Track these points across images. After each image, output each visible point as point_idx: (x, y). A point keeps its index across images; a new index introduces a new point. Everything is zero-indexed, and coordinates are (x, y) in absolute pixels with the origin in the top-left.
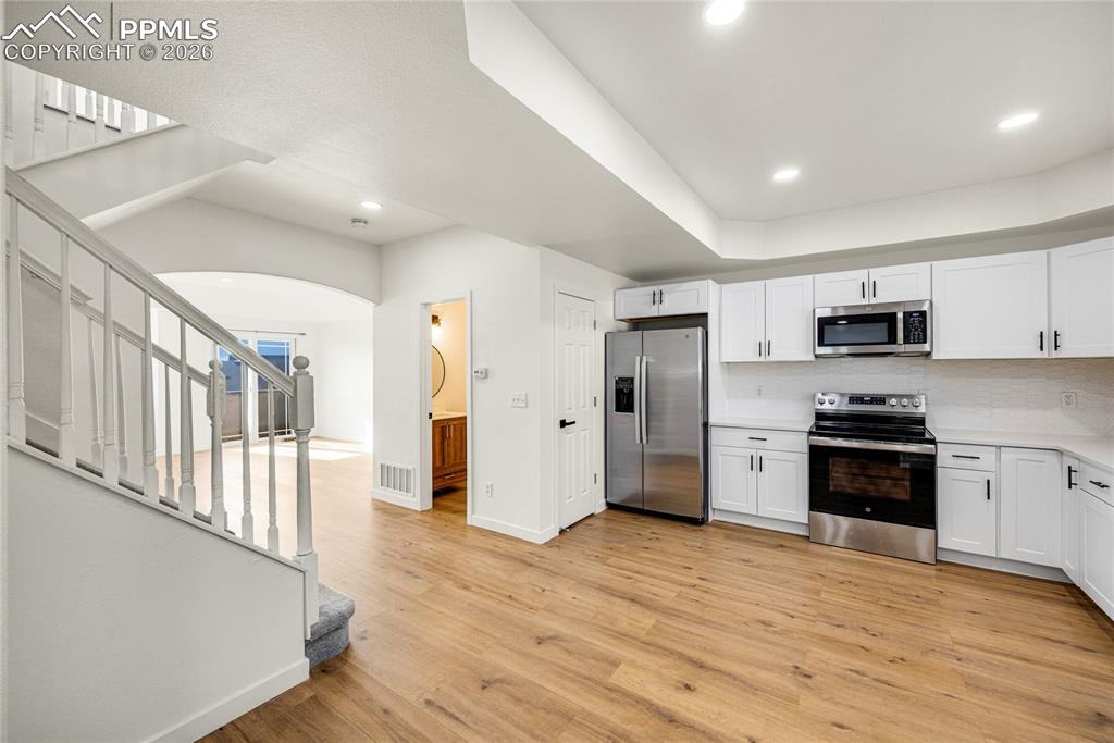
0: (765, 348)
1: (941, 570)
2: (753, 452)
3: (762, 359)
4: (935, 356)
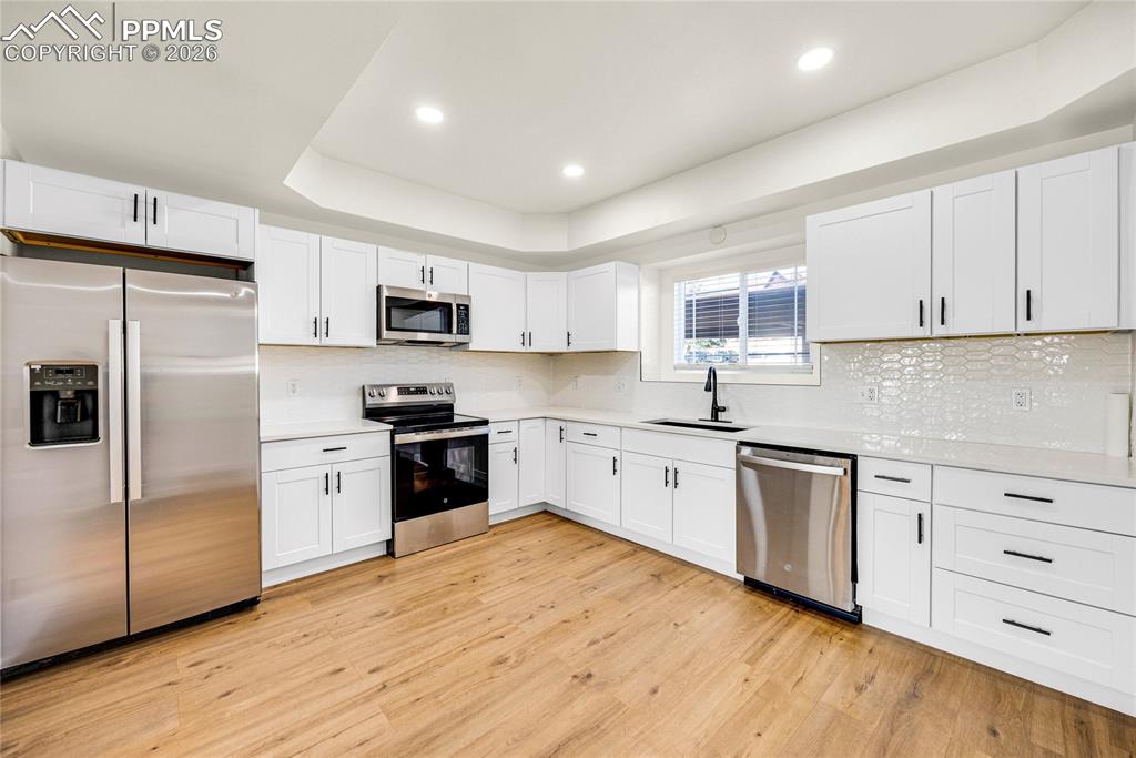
0: (320, 326)
1: (495, 534)
2: (327, 469)
3: (316, 342)
4: (472, 347)
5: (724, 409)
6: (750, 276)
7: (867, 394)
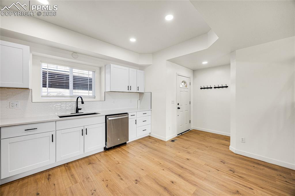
5: (80, 109)
6: (73, 70)
7: (113, 102)
